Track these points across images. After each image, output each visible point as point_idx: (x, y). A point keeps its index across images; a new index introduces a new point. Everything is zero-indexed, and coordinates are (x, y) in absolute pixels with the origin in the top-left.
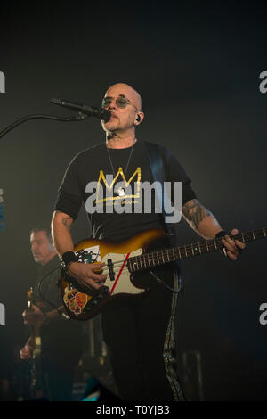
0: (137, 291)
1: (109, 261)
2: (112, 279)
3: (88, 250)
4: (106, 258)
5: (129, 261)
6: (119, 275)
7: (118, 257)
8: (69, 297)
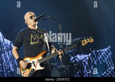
0: (42, 68)
1: (33, 61)
2: (35, 66)
3: (26, 60)
5: (39, 61)
6: (36, 65)
7: (35, 60)
8: (23, 74)
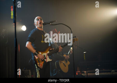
0: (51, 60)
1: (44, 55)
4: (43, 55)
6: (47, 58)
7: (45, 54)
